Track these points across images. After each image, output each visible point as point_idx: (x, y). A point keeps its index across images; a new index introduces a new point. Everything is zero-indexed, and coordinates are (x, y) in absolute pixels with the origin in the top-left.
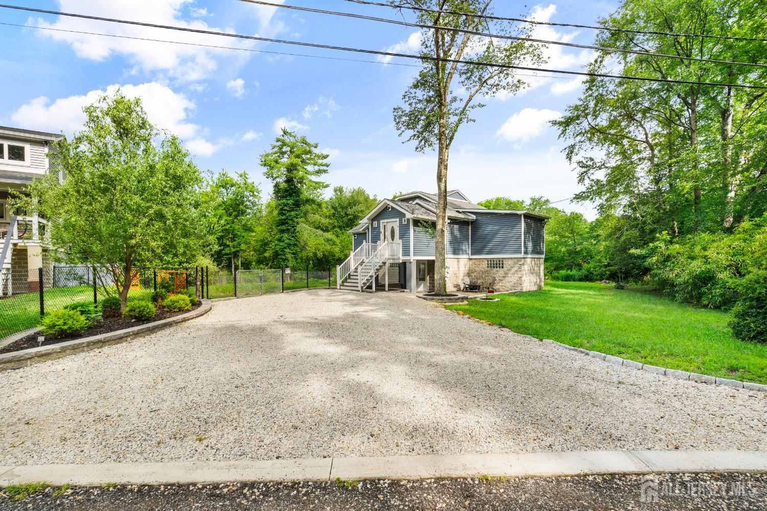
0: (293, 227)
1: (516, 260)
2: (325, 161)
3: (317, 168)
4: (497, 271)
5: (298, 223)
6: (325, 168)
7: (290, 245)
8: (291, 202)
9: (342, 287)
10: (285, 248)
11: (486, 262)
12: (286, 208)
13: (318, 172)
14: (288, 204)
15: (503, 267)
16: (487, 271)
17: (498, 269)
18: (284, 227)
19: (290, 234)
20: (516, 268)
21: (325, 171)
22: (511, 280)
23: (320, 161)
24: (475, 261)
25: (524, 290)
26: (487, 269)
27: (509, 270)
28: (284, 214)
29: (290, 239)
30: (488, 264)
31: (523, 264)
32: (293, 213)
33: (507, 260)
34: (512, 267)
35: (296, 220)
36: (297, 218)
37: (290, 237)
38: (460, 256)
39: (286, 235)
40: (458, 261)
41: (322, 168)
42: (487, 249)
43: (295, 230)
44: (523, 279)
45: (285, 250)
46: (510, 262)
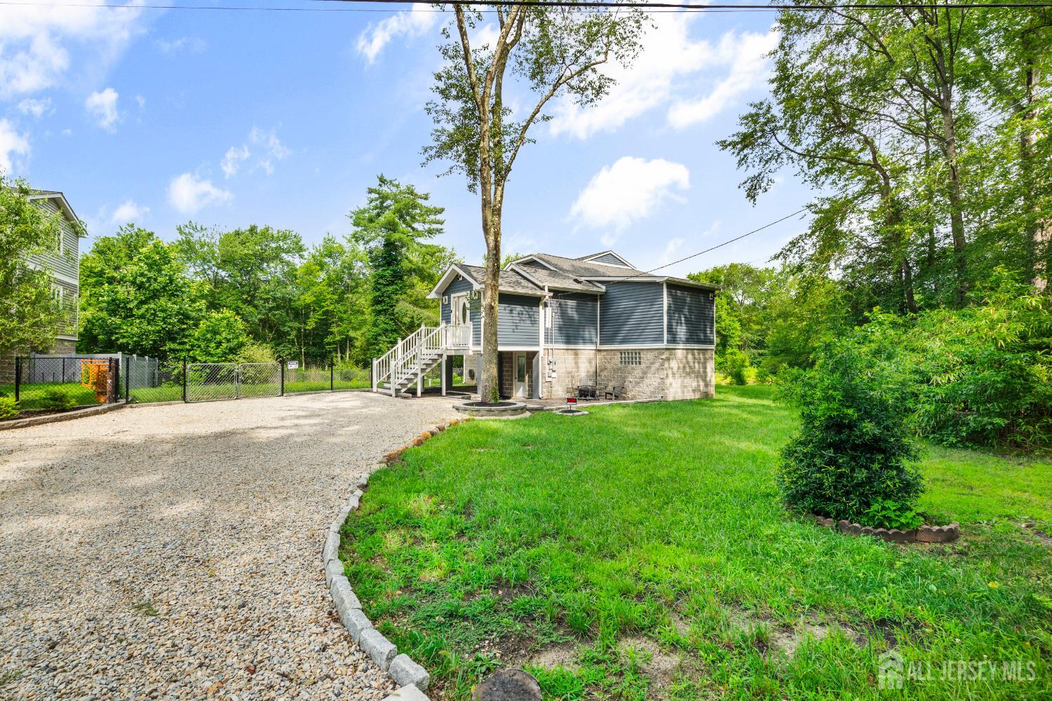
0: (392, 306)
1: (656, 352)
2: (439, 217)
3: (427, 226)
4: (633, 369)
5: (397, 301)
6: (439, 226)
7: (387, 330)
8: (388, 273)
9: (380, 390)
10: (380, 335)
11: (619, 356)
12: (381, 281)
13: (430, 232)
14: (385, 276)
15: (640, 363)
16: (620, 369)
17: (634, 365)
18: (379, 307)
19: (387, 316)
20: (657, 365)
21: (439, 231)
22: (652, 381)
23: (432, 217)
24: (605, 353)
25: (670, 398)
26: (620, 365)
27: (649, 367)
28: (380, 290)
29: (387, 324)
30: (621, 358)
31: (668, 359)
32: (390, 288)
33: (645, 352)
34: (652, 363)
35: (395, 297)
36: (396, 294)
37: (387, 321)
38: (580, 347)
39: (382, 318)
40: (576, 354)
41: (435, 226)
42: (620, 337)
43: (393, 310)
44: (668, 381)
45: (379, 338)
46: (650, 356)
